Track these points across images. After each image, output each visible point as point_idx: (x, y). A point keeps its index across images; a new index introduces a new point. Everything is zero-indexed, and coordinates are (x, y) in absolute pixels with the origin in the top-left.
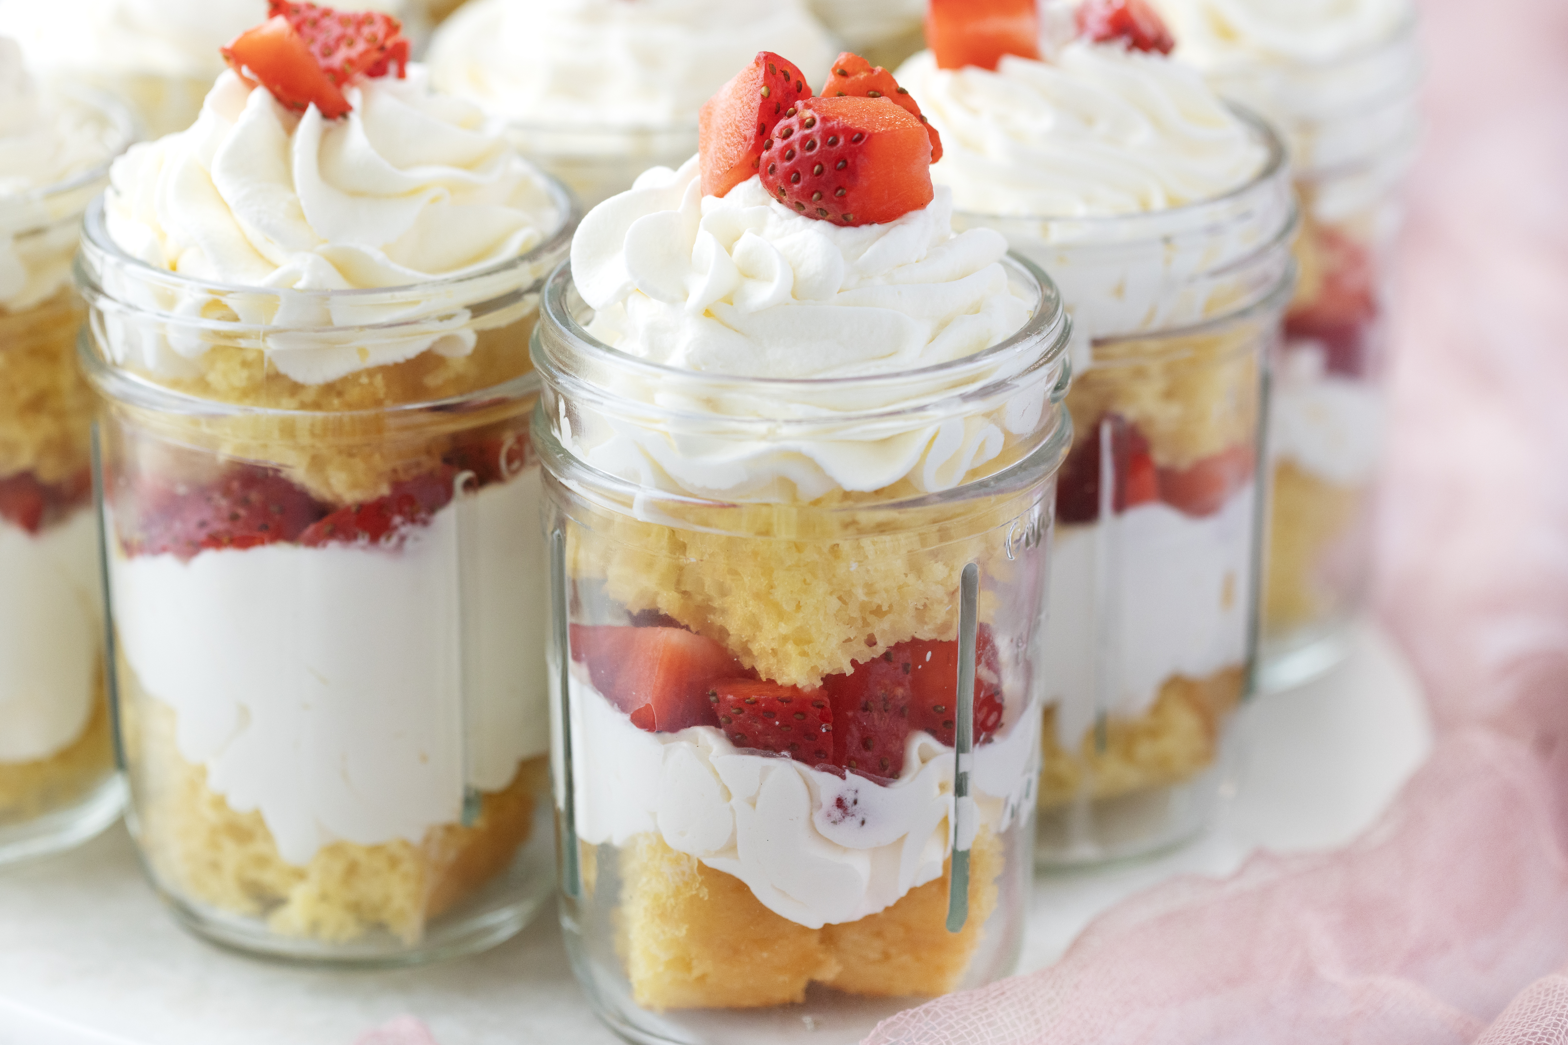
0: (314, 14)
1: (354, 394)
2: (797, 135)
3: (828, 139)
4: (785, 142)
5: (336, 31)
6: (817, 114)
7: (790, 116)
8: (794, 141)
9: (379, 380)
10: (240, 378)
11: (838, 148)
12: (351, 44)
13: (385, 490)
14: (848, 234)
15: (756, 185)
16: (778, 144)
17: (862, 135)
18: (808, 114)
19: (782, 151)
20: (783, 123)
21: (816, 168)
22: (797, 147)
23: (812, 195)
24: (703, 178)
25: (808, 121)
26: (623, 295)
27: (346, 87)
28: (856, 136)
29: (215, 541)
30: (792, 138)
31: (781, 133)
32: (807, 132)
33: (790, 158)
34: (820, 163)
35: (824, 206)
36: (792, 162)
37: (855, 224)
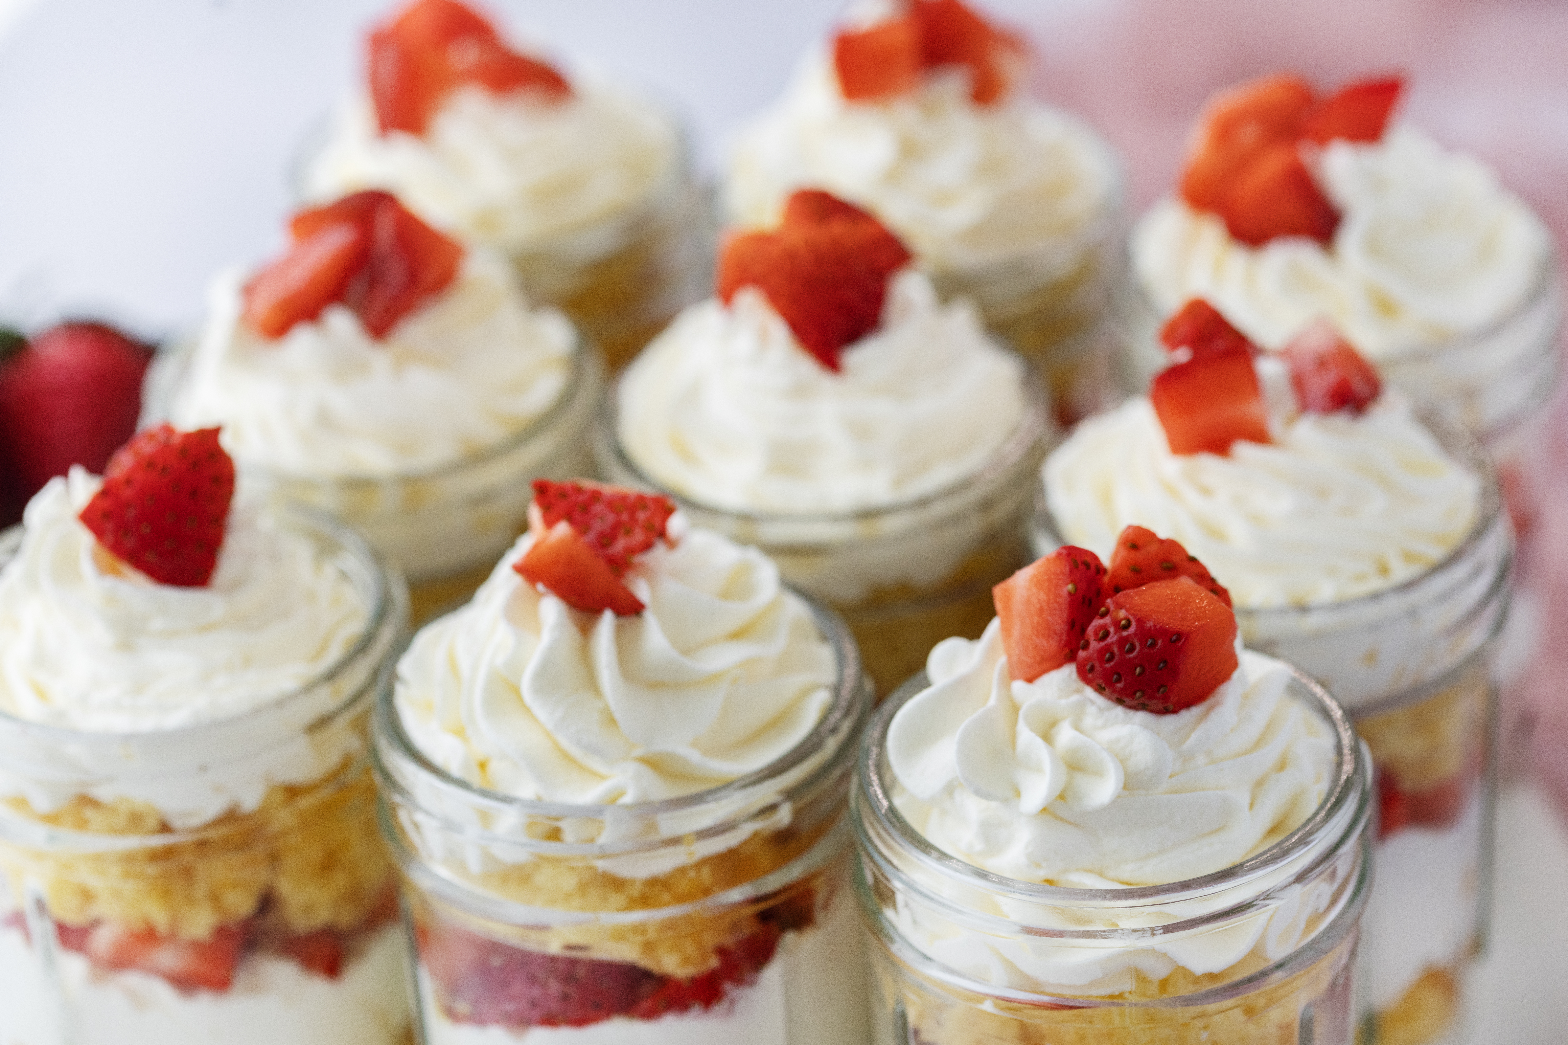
0: (583, 497)
1: (683, 886)
2: (1113, 638)
3: (1147, 642)
4: (1102, 644)
5: (611, 518)
6: (1132, 615)
7: (1103, 616)
8: (1112, 644)
9: (706, 872)
10: (569, 882)
11: (1158, 649)
12: (628, 533)
13: (714, 962)
14: (1170, 722)
15: (1070, 675)
16: (1094, 645)
17: (1180, 635)
18: (1122, 614)
19: (1101, 652)
20: (1097, 622)
21: (1138, 670)
22: (1115, 649)
23: (1135, 694)
24: (1010, 662)
25: (1123, 622)
26: (950, 789)
27: (629, 575)
28: (1174, 638)
29: (550, 1021)
30: (1109, 640)
31: (1096, 633)
32: (1125, 634)
33: (1110, 660)
34: (1141, 666)
35: (1147, 702)
36: (1112, 663)
37: (1175, 711)
